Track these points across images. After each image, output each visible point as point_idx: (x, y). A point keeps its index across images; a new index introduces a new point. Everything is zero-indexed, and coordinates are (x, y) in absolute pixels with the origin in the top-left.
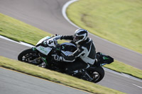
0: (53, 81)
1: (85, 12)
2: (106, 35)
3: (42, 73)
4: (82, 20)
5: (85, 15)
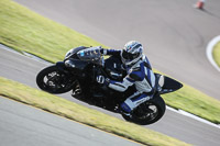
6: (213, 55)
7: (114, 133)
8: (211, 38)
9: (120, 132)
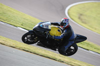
0: (58, 61)
1: (81, 13)
2: (96, 29)
3: (51, 55)
4: (79, 18)
5: (81, 15)
6: (68, 13)
7: (24, 50)
8: (67, 6)
9: (26, 50)
